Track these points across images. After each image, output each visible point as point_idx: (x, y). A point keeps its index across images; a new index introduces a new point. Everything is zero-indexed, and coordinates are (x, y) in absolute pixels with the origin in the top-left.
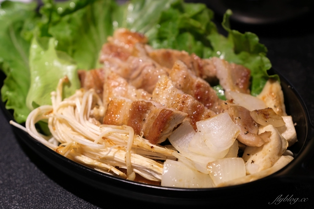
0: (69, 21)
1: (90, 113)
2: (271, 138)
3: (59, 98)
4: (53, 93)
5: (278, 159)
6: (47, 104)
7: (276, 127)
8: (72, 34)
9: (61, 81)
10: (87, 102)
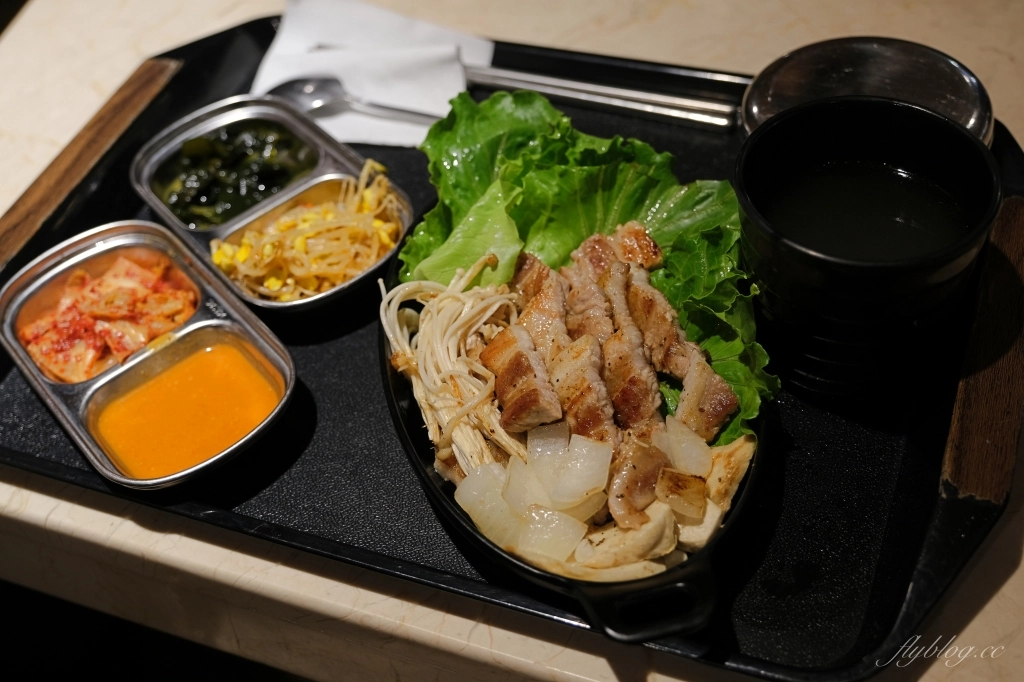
0: (562, 175)
1: (479, 328)
2: (645, 527)
3: (463, 283)
4: (459, 271)
5: (635, 562)
6: (442, 283)
7: (676, 510)
8: (558, 195)
9: (483, 259)
10: (484, 310)
